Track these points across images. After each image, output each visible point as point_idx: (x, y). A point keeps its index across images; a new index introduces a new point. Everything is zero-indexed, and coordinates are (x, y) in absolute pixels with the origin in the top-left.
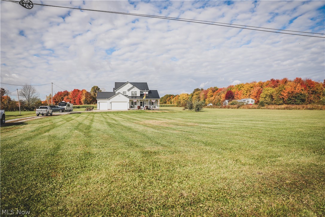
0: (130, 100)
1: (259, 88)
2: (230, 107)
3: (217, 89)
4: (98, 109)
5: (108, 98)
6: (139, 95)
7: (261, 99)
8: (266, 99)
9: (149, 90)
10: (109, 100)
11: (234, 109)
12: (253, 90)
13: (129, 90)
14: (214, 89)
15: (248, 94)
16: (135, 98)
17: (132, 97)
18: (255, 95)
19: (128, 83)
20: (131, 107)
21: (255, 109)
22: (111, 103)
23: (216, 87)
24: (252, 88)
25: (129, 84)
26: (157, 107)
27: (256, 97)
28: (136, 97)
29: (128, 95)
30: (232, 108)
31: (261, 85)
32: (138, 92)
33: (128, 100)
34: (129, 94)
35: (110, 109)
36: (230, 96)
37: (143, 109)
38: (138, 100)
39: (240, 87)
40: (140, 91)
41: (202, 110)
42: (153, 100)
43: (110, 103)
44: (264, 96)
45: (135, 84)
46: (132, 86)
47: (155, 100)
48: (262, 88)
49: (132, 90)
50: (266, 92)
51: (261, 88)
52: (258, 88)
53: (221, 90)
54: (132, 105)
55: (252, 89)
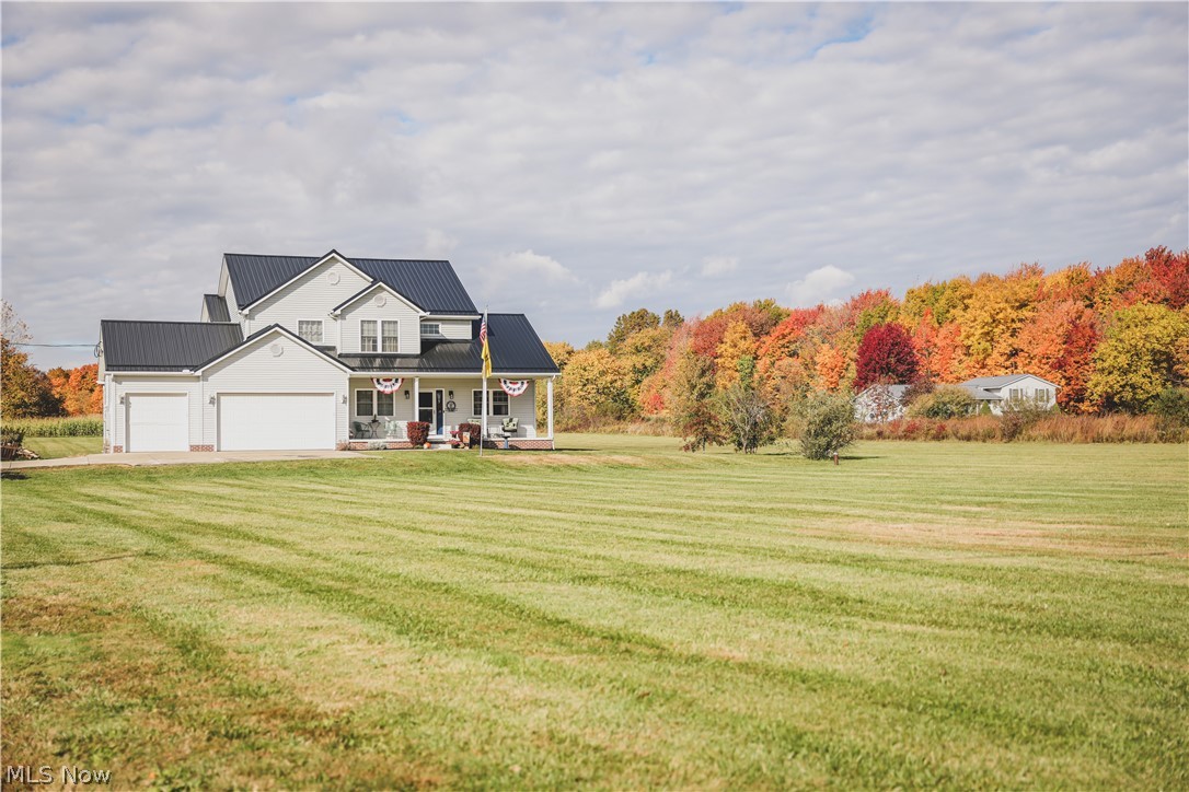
0: (351, 380)
1: (1070, 307)
2: (949, 430)
3: (777, 318)
4: (117, 449)
5: (195, 368)
6: (410, 344)
7: (1095, 378)
8: (1135, 378)
9: (474, 312)
10: (204, 377)
11: (980, 444)
12: (1034, 321)
13: (344, 310)
14: (761, 317)
15: (1004, 346)
16: (381, 368)
17: (366, 361)
18: (1057, 350)
19: (332, 257)
20: (357, 430)
21: (1140, 446)
22: (215, 401)
23: (768, 305)
24: (1023, 305)
25: (341, 270)
26: (531, 434)
27: (1060, 365)
28: (389, 361)
29: (333, 348)
30: (968, 438)
31: (1084, 289)
32: (404, 324)
33: (338, 380)
34: (345, 336)
35: (209, 448)
36: (893, 360)
37: (442, 447)
38: (412, 380)
39: (943, 300)
40: (423, 319)
41: (842, 452)
42: (514, 381)
43: (212, 402)
44: (1123, 360)
45: (383, 273)
46: (360, 281)
47: (522, 379)
48: (1091, 306)
49: (369, 310)
50: (1134, 336)
51: (1088, 311)
52: (1065, 306)
53: (803, 319)
54: (365, 420)
55: (1025, 313)
